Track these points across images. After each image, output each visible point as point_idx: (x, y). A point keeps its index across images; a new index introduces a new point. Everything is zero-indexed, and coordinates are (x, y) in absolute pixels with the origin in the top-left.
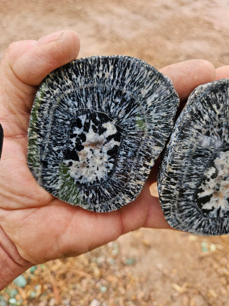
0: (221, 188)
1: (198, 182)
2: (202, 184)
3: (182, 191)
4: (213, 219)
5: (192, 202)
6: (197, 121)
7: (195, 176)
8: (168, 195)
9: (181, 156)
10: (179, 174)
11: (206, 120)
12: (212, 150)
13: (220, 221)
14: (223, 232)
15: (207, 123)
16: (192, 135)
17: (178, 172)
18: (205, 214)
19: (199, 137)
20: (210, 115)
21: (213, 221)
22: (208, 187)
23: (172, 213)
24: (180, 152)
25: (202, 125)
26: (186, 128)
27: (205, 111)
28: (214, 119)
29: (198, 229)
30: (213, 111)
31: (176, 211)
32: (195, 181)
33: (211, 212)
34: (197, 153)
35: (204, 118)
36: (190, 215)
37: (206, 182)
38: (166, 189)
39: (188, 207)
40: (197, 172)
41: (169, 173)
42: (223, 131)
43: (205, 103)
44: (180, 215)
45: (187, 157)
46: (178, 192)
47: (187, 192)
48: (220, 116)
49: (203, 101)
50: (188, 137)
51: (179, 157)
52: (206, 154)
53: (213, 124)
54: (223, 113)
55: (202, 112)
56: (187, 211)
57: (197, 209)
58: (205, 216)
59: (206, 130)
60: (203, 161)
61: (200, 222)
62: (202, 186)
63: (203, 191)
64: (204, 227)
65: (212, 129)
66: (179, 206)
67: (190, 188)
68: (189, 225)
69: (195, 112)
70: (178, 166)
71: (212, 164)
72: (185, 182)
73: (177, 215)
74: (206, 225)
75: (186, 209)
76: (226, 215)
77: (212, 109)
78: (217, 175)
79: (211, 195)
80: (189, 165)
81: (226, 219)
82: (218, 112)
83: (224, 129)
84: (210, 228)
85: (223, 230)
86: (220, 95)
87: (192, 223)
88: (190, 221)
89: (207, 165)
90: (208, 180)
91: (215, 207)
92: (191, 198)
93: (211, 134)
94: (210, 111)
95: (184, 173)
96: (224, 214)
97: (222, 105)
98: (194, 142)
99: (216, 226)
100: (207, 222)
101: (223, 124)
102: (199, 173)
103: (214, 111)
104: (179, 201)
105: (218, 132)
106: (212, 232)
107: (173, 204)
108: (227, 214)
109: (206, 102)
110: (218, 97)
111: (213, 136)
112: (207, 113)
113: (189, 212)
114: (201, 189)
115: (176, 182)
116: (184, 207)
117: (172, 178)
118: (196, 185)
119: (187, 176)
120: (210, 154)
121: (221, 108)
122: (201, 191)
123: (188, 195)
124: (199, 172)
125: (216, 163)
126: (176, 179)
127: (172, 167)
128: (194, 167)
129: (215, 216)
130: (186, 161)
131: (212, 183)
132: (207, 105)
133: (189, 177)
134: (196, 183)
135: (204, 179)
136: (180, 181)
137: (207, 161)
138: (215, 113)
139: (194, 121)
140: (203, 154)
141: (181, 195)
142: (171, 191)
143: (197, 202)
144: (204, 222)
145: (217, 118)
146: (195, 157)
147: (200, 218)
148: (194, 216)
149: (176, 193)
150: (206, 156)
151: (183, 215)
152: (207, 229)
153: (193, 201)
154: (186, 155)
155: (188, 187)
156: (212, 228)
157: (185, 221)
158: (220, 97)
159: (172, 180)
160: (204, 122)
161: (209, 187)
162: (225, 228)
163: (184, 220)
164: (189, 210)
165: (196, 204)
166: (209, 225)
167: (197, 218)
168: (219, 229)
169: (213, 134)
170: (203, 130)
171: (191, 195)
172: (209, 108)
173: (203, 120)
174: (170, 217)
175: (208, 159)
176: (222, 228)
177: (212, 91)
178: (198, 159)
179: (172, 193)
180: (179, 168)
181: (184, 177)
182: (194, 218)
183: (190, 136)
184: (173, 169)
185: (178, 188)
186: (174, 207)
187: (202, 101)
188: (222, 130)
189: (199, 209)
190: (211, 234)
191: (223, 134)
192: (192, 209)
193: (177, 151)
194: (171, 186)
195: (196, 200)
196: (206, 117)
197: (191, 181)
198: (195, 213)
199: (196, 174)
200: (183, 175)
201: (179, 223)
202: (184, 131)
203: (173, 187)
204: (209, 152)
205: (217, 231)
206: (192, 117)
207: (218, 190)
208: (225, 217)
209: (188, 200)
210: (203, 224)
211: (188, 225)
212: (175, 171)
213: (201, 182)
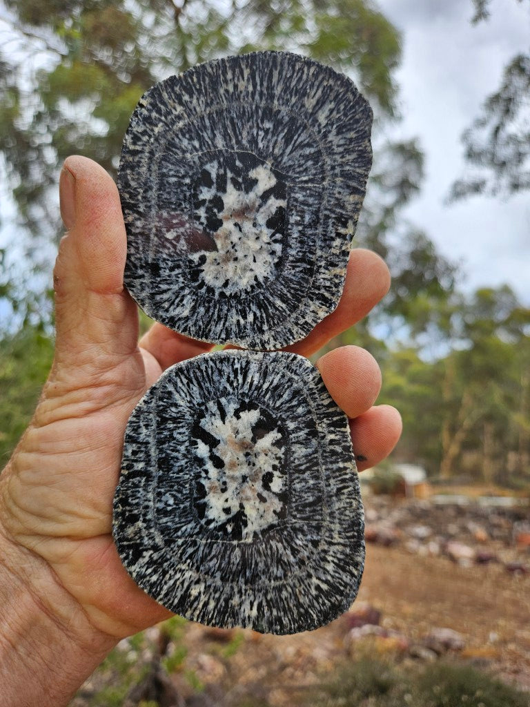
0: (242, 459)
1: (292, 459)
2: (283, 456)
3: (314, 433)
4: (225, 393)
5: (283, 416)
6: (342, 557)
7: (303, 467)
8: (335, 419)
9: (343, 494)
10: (332, 463)
11: (329, 562)
12: (294, 521)
13: (209, 393)
14: (188, 371)
15: (324, 560)
16: (340, 533)
17: (335, 466)
18: (247, 400)
19: (327, 534)
20: (326, 571)
21: (221, 388)
22: (270, 454)
23: (312, 386)
24: (348, 500)
25: (331, 553)
26: (355, 540)
27: (337, 575)
28: (316, 570)
29: (244, 364)
30: (324, 579)
31: (305, 390)
32: (298, 459)
33: (237, 406)
34: (319, 508)
35: (332, 564)
36: (276, 391)
37: (276, 463)
38: (343, 429)
39: (288, 405)
40: (301, 476)
41: (349, 459)
42: (292, 557)
43: (341, 584)
44: (295, 385)
45: (331, 496)
46: (320, 429)
47: (302, 434)
48: (309, 576)
49: (345, 587)
50: (345, 529)
51: (345, 491)
52: (301, 511)
53: (314, 561)
54: (306, 582)
55: (341, 572)
56: (286, 397)
57: (268, 406)
58: (243, 394)
59: (320, 548)
60: (301, 497)
61: (249, 380)
62: (281, 452)
63: (273, 444)
64: (235, 372)
65: (312, 553)
66: (305, 401)
67: (302, 444)
68: (267, 367)
69: (351, 567)
70: (340, 475)
71: (283, 497)
72: (316, 452)
73: (301, 384)
74: (232, 376)
75: (290, 401)
76: (203, 408)
77: (326, 582)
78: (263, 480)
79: (254, 440)
80: (323, 483)
81: (200, 401)
82: (315, 581)
83: (292, 559)
84: (221, 372)
85: (192, 375)
86: (324, 604)
87: (265, 375)
88: (270, 378)
89: (291, 493)
90: (275, 467)
91: (234, 419)
92: (291, 425)
93: (310, 545)
94: (329, 578)
95: (324, 467)
96: (206, 409)
97: (314, 592)
98: (331, 523)
99: (211, 380)
100: (235, 384)
101: (297, 567)
102: (297, 475)
103: (323, 581)
104: (309, 412)
105: (299, 551)
106: (211, 363)
107: (318, 405)
108: (202, 411)
109: (342, 588)
110: (326, 601)
111: (305, 542)
112: (332, 573)
113: (280, 396)
114: (280, 448)
115: (332, 447)
116: (294, 403)
117: (342, 453)
118: (294, 452)
119: (317, 464)
120: (295, 513)
121: (313, 587)
122: (277, 444)
123: (297, 429)
124: (298, 478)
125: (276, 501)
126: (333, 453)
127: (348, 471)
128: (312, 482)
129: (223, 400)
130: (329, 489)
131: (265, 464)
132: (338, 585)
133: (312, 462)
134: (296, 455)
135: (284, 467)
136: (325, 451)
137: (294, 500)
138: (318, 578)
139: (347, 555)
140: (308, 509)
141: (311, 425)
142: (332, 429)
143: (275, 421)
144: (241, 381)
145: (312, 571)
146: (319, 500)
147: (253, 388)
148: (267, 390)
149: (322, 428)
150: (300, 508)
151: (289, 387)
152: (227, 369)
153: (283, 420)
154: (334, 498)
155: (305, 443)
156: (216, 373)
157: (279, 376)
158: (323, 601)
159: (339, 449)
160: (330, 558)
161: (266, 455)
162: (190, 381)
163: (283, 376)
164: (281, 400)
165: (274, 416)
166: (225, 377)
167: (259, 388)
168: (199, 374)
169: (307, 546)
170: (326, 547)
171: (294, 431)
172: (332, 581)
173: (333, 562)
174: (311, 377)
175: (293, 505)
176: (197, 379)
177: (340, 605)
178: (311, 499)
179: (329, 425)
180: (337, 474)
181: (321, 461)
182: (265, 386)
183: (342, 530)
184: (345, 468)
185: (323, 438)
186: (314, 399)
187: (348, 587)
188: (295, 557)
189: (264, 407)
190: (211, 360)
191: (289, 552)
192: (278, 404)
193: (352, 500)
194: (337, 438)
195: (279, 423)
196: (330, 567)
197: (306, 456)
198: (268, 396)
199: (303, 472)
200: (323, 464)
201: (288, 367)
202: (356, 534)
203: (332, 436)
204: (298, 516)
205: (203, 367)
206: (352, 559)
207: (247, 455)
208: (203, 404)
209: (294, 419)
210: (240, 378)
211: (270, 368)
212: (341, 465)
213: (286, 460)
